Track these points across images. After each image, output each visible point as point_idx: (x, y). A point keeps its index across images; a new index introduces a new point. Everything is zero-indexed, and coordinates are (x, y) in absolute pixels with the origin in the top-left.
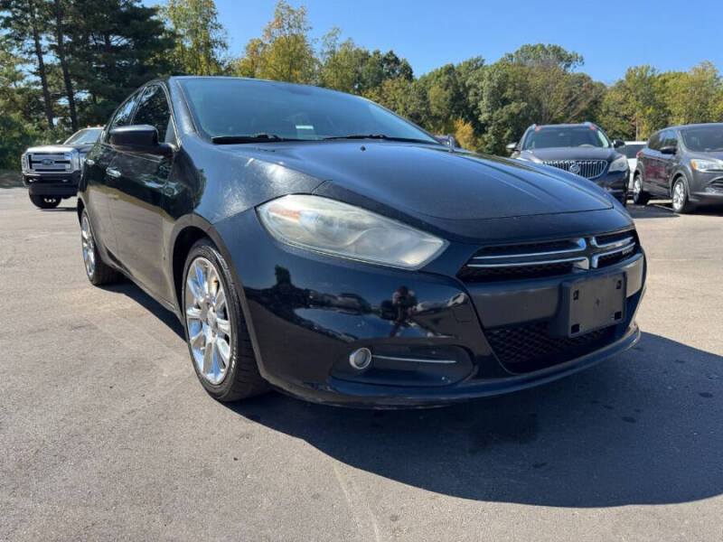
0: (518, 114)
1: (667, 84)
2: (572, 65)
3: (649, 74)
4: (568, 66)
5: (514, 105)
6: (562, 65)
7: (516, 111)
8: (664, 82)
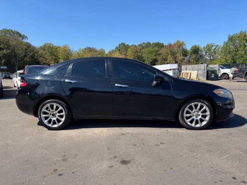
0: (7, 54)
1: (57, 50)
2: (24, 39)
3: (52, 46)
4: (23, 39)
5: (5, 51)
6: (21, 38)
7: (6, 53)
8: (56, 49)
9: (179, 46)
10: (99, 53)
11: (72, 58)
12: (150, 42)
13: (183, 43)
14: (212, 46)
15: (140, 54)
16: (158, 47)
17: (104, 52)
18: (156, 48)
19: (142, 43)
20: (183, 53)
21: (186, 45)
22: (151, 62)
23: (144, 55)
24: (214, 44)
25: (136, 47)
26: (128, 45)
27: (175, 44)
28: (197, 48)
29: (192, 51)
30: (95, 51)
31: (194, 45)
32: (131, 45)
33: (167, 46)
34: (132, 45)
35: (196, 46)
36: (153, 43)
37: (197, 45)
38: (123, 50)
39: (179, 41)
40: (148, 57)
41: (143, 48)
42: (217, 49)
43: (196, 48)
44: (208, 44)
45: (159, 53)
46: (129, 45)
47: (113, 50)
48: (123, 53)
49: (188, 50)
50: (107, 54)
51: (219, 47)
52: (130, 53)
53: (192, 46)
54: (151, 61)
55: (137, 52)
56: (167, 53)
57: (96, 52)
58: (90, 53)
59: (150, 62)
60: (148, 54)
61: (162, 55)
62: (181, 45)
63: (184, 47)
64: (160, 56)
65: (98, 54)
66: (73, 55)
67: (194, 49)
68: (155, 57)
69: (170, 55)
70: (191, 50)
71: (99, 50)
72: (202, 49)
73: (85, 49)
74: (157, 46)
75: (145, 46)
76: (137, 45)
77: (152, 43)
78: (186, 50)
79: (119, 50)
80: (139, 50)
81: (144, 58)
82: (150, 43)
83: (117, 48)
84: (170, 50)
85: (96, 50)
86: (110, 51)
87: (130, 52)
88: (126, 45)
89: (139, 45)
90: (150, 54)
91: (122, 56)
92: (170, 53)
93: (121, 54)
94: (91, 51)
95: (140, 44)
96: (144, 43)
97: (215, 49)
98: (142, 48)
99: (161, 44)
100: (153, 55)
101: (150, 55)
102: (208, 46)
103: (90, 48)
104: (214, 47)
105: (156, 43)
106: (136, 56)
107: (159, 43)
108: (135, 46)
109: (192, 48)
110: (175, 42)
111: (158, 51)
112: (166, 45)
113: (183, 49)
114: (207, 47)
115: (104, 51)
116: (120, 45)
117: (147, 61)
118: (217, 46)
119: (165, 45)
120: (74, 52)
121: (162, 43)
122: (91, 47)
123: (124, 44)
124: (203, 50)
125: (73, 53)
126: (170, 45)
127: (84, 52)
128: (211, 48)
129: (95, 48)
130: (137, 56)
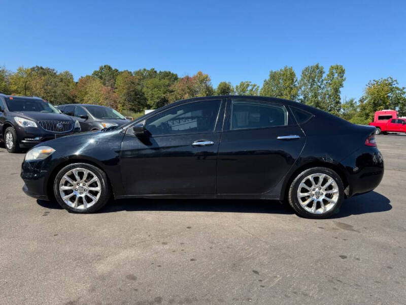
9: (202, 82)
10: (62, 79)
11: (4, 84)
12: (155, 70)
13: (207, 77)
14: (248, 85)
15: (139, 88)
16: (170, 79)
17: (72, 78)
18: (166, 82)
19: (142, 69)
20: (207, 93)
21: (211, 82)
22: (158, 103)
23: (144, 90)
24: (250, 82)
25: (132, 75)
26: (117, 71)
27: (195, 78)
28: (227, 87)
29: (219, 91)
30: (54, 75)
31: (223, 82)
32: (123, 71)
33: (183, 79)
34: (125, 71)
35: (225, 84)
36: (160, 72)
37: (227, 82)
38: (107, 78)
39: (201, 73)
40: (153, 94)
41: (144, 78)
42: (254, 90)
43: (225, 87)
44: (242, 82)
45: (171, 88)
46: (120, 71)
47: (88, 77)
48: (107, 83)
49: (214, 88)
50: (77, 83)
51: (256, 87)
52: (119, 84)
53: (219, 83)
54: (158, 101)
55: (133, 83)
56: (183, 91)
57: (55, 78)
58: (43, 78)
59: (155, 103)
60: (153, 89)
61: (175, 92)
62: (204, 79)
63: (208, 83)
64: (172, 93)
65: (58, 80)
66: (6, 80)
67: (222, 88)
68: (164, 95)
69: (187, 94)
70: (219, 88)
71: (61, 74)
72: (233, 89)
73: (33, 69)
74: (167, 78)
75: (148, 76)
76: (132, 72)
77: (158, 72)
78: (211, 88)
79: (101, 78)
80: (137, 80)
81: (146, 96)
82: (156, 72)
83: (96, 73)
84: (188, 87)
85: (55, 73)
86: (82, 77)
87: (121, 83)
88: (113, 69)
89: (138, 73)
90: (156, 89)
91: (106, 88)
92: (188, 91)
93: (104, 84)
94: (44, 74)
95: (139, 71)
96: (145, 70)
97: (252, 90)
98: (142, 77)
99: (173, 74)
100: (160, 91)
101: (155, 92)
102: (242, 84)
103: (42, 68)
104: (250, 88)
105: (165, 71)
106: (131, 89)
107: (170, 73)
108: (129, 73)
109: (220, 85)
110: (196, 75)
111: (169, 85)
112: (182, 77)
113: (206, 86)
114: (241, 86)
115: (72, 76)
116: (101, 68)
117: (151, 100)
118: (255, 86)
119: (179, 77)
120: (7, 74)
121: (175, 73)
122: (44, 67)
123: (110, 68)
124: (235, 90)
125: (6, 76)
126: (188, 78)
127: (30, 75)
128: (247, 88)
129: (54, 70)
130: (133, 91)
